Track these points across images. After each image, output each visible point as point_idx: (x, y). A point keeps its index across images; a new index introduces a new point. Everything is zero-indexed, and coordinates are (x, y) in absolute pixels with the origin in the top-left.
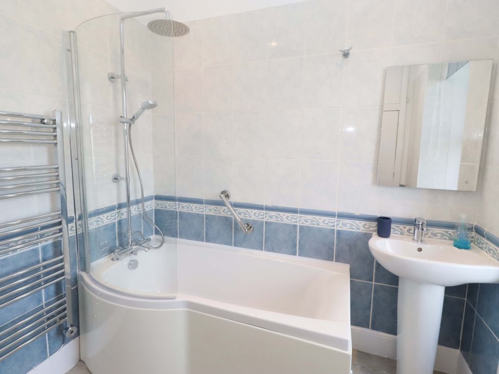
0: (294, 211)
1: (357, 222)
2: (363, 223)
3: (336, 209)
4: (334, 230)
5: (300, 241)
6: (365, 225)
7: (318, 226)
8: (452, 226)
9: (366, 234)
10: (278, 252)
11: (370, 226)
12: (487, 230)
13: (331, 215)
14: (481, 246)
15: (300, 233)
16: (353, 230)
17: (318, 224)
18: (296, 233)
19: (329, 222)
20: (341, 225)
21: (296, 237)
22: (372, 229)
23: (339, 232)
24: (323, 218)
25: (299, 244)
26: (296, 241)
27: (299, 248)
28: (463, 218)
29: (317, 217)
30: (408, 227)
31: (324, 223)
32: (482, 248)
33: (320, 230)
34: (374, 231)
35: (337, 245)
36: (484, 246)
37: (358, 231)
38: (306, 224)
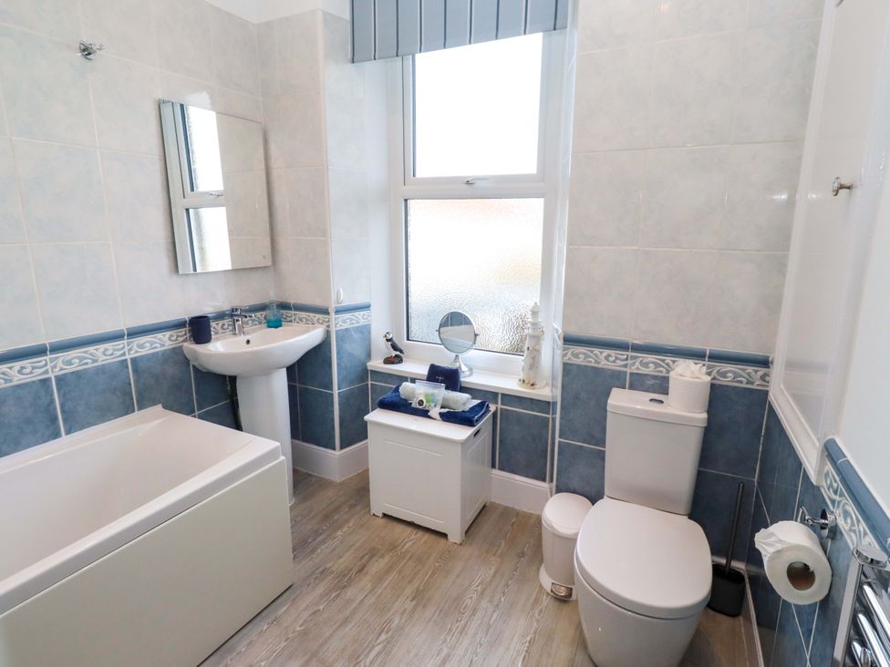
0: (39, 351)
1: (160, 335)
2: (168, 334)
3: (123, 325)
4: (126, 360)
5: (62, 406)
6: (171, 336)
7: (96, 364)
8: (263, 308)
9: (174, 349)
10: (15, 451)
11: (178, 336)
12: (292, 301)
13: (117, 337)
14: (289, 319)
15: (59, 390)
16: (157, 350)
17: (95, 361)
18: (52, 395)
19: (115, 350)
20: (135, 348)
21: (52, 401)
22: (181, 339)
23: (134, 360)
24: (102, 347)
25: (63, 412)
26: (55, 409)
27: (65, 421)
28: (272, 296)
29: (91, 349)
30: (221, 323)
31: (104, 355)
32: (291, 321)
33: (102, 370)
34: (185, 341)
35: (137, 382)
36: (293, 318)
37: (163, 349)
38: (70, 369)
